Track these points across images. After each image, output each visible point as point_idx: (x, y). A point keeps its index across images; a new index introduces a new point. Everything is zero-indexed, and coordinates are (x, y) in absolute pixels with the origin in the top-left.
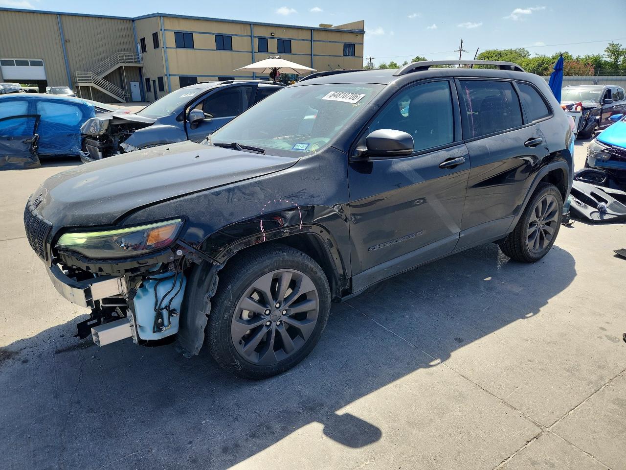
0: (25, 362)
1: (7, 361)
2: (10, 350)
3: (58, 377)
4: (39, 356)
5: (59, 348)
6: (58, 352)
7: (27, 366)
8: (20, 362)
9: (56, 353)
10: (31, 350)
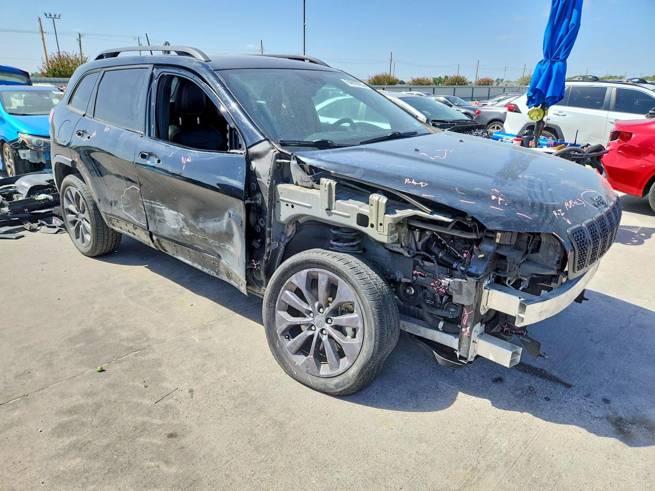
0: (606, 401)
1: (623, 416)
2: (614, 429)
3: (589, 366)
4: (588, 395)
5: (563, 388)
6: (568, 386)
7: (608, 395)
8: (611, 405)
9: (571, 386)
10: (591, 410)
